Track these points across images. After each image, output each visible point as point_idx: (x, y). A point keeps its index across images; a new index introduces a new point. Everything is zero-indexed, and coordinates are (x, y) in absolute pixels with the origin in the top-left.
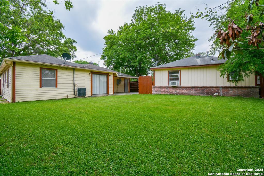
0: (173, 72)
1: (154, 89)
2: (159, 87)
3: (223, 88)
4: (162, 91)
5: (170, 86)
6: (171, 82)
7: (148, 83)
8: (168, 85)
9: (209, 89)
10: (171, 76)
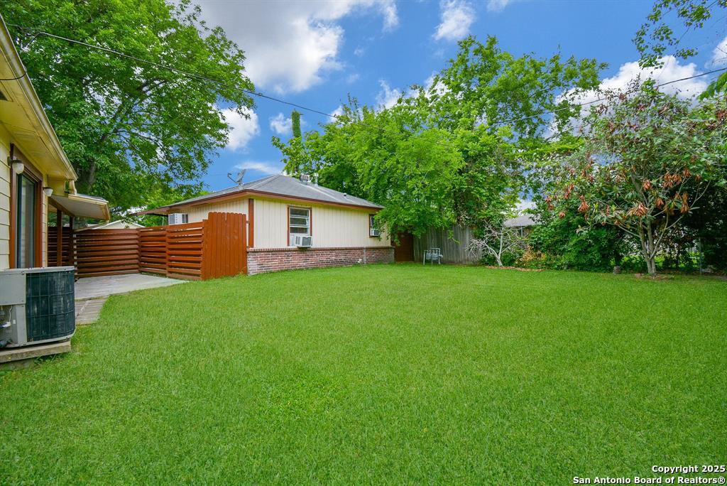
0: (297, 210)
1: (255, 258)
2: (268, 251)
3: (368, 249)
4: (275, 263)
5: (294, 246)
6: (293, 236)
7: (236, 237)
8: (288, 245)
9: (353, 252)
10: (293, 221)
